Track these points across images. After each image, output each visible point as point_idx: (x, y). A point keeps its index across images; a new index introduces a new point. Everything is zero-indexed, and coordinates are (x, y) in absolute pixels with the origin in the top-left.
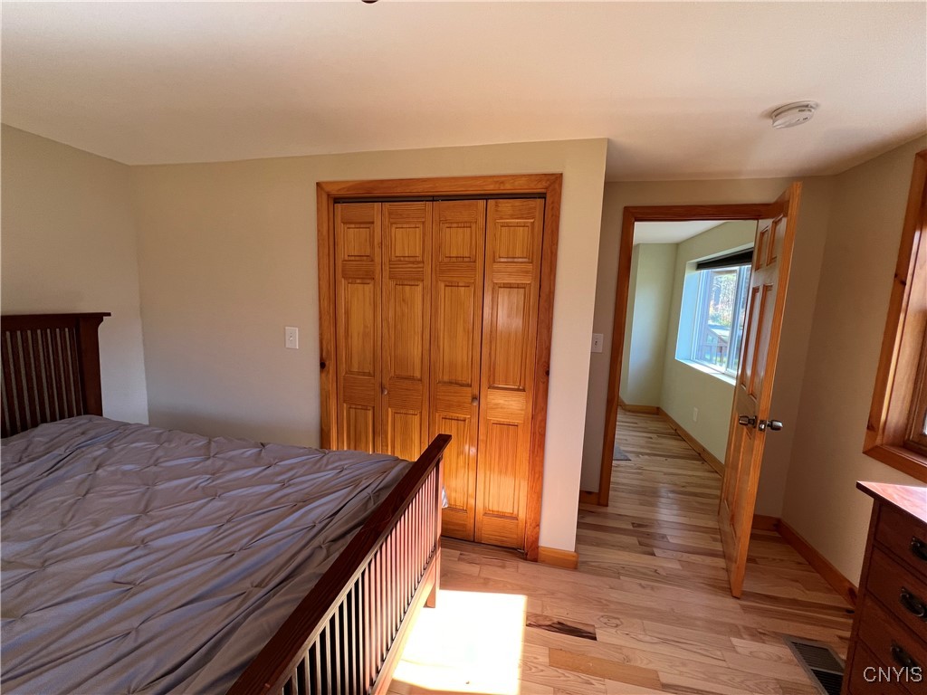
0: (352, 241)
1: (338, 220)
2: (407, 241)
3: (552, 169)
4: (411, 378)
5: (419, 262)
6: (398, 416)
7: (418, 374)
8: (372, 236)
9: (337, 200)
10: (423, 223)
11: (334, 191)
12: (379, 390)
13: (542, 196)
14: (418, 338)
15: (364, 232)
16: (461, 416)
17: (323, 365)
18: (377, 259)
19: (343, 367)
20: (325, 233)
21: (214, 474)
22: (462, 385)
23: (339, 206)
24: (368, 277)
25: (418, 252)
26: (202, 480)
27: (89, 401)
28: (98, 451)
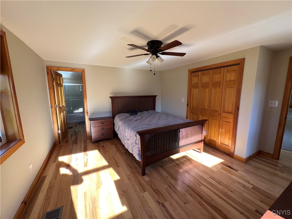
0: (195, 80)
1: (192, 76)
2: (206, 79)
3: (243, 57)
4: (205, 109)
5: (208, 83)
6: (202, 117)
7: (206, 108)
8: (198, 79)
9: (192, 72)
10: (209, 74)
11: (191, 71)
12: (198, 111)
13: (239, 64)
14: (207, 100)
15: (197, 78)
16: (216, 119)
17: (187, 105)
18: (199, 83)
19: (191, 106)
20: (189, 79)
21: (167, 118)
22: (216, 111)
23: (193, 73)
24: (197, 87)
25: (208, 81)
26: (165, 118)
27: (154, 108)
28: (155, 114)
